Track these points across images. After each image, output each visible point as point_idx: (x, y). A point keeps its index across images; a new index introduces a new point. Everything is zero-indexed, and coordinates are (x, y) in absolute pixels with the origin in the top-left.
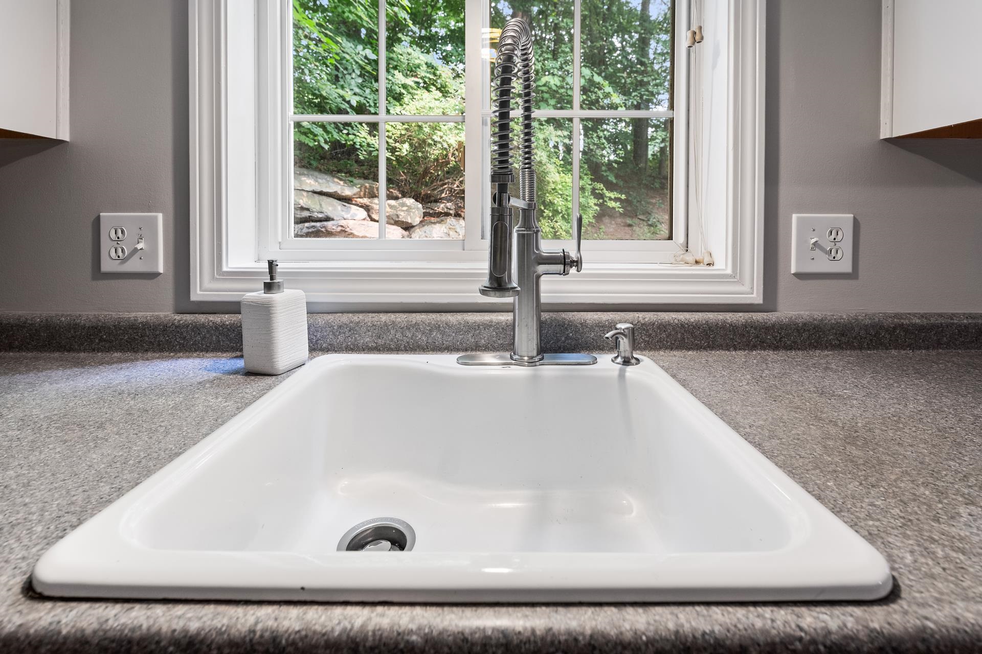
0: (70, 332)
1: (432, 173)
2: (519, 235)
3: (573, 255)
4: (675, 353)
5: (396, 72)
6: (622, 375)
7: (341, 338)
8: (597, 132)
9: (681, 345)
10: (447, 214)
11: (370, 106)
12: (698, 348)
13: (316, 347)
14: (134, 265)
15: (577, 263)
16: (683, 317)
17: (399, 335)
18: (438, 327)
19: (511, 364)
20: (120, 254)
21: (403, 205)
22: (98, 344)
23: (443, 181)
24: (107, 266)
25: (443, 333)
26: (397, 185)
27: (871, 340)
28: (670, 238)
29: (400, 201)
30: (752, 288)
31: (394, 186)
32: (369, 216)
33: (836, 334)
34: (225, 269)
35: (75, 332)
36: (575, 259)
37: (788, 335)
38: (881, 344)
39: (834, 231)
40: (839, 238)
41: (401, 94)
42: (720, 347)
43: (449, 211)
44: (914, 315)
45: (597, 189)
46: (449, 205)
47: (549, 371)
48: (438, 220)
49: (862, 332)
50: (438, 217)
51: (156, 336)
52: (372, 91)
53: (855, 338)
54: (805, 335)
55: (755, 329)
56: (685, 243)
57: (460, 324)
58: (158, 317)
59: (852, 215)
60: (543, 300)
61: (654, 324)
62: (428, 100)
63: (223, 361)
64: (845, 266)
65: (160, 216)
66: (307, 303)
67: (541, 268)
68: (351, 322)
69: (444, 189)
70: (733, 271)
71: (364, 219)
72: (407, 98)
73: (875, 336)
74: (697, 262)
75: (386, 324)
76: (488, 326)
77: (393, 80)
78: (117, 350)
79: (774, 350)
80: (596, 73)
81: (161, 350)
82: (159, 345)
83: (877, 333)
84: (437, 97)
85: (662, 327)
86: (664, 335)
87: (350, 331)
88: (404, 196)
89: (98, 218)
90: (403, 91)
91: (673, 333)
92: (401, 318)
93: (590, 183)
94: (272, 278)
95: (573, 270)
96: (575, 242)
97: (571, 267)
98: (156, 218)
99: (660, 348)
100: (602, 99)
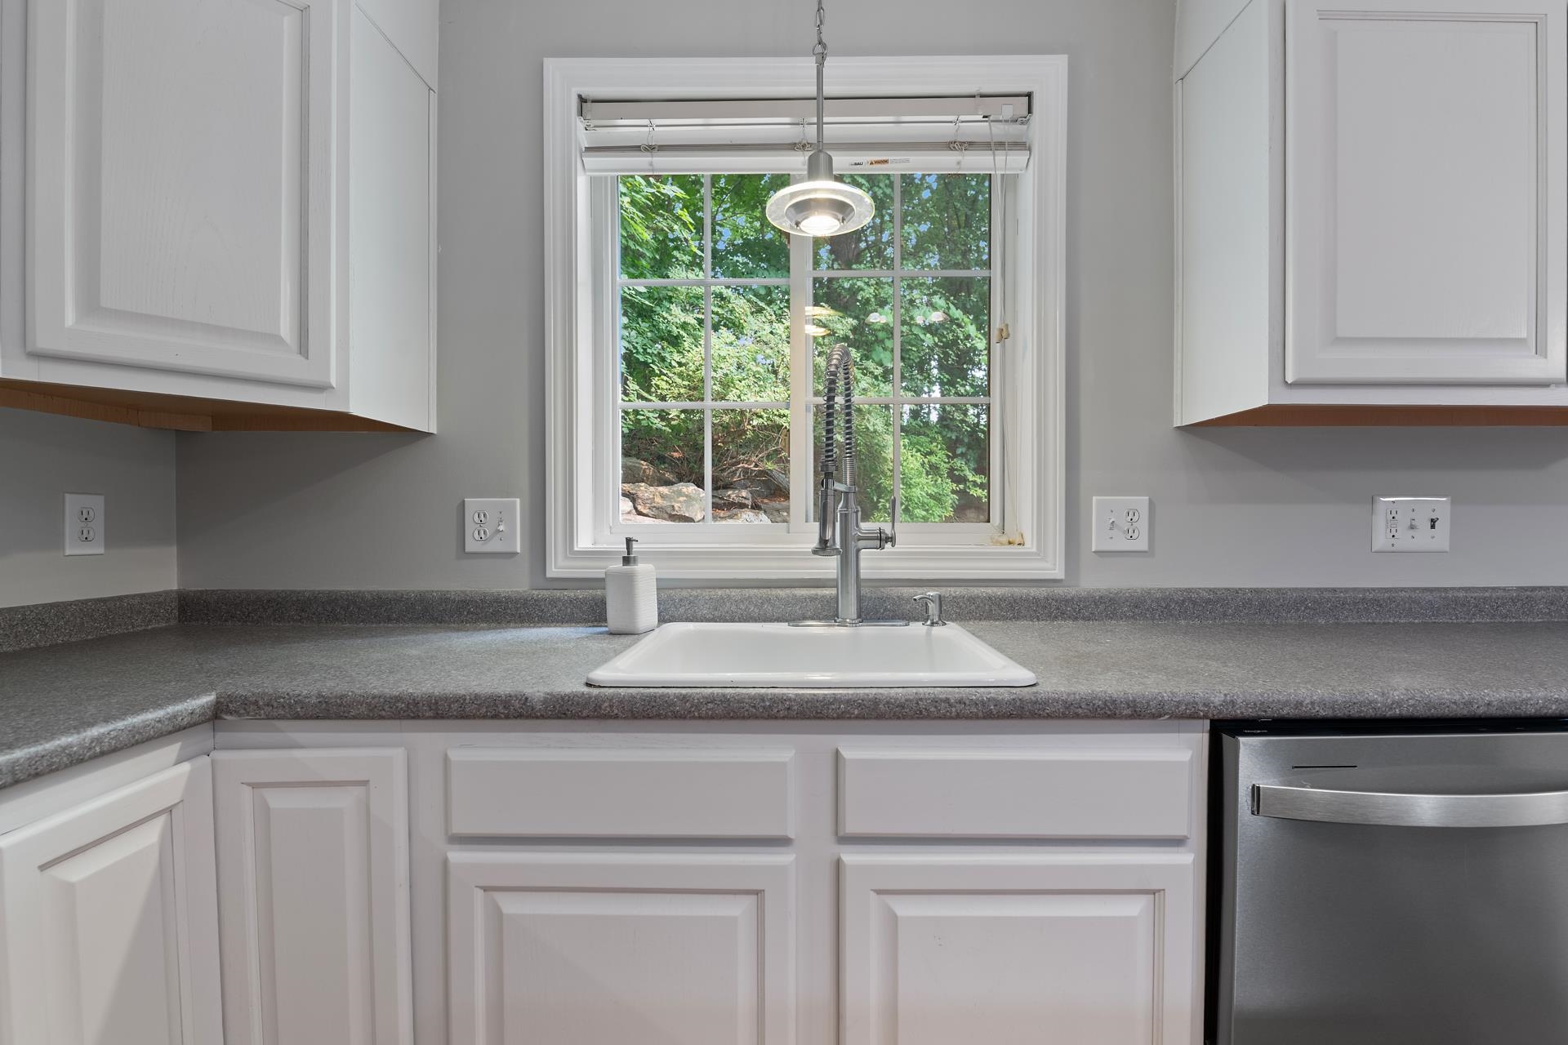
0: (442, 605)
1: (720, 446)
2: (841, 515)
3: (888, 531)
4: (984, 623)
5: (673, 307)
6: (928, 634)
7: (682, 610)
8: (956, 388)
9: (989, 616)
10: (742, 506)
11: (638, 353)
12: (1005, 618)
13: (663, 619)
14: (495, 546)
15: (891, 539)
16: (990, 591)
17: (734, 608)
18: (769, 600)
19: (834, 625)
20: (483, 536)
21: (680, 493)
22: (467, 616)
23: (736, 457)
24: (471, 546)
25: (773, 606)
26: (671, 465)
27: (1162, 612)
28: (989, 521)
29: (675, 487)
30: (1055, 565)
31: (666, 465)
32: (636, 508)
33: (1130, 606)
34: (576, 549)
35: (446, 606)
36: (890, 536)
37: (1086, 607)
38: (1171, 616)
39: (1132, 513)
40: (1135, 519)
41: (678, 337)
42: (1025, 617)
43: (744, 501)
44: (1203, 589)
45: (956, 470)
46: (744, 493)
47: (869, 630)
48: (728, 513)
49: (1154, 605)
50: (728, 510)
51: (517, 609)
52: (639, 333)
53: (1148, 610)
54: (1102, 607)
55: (1056, 601)
56: (1002, 524)
57: (788, 597)
58: (518, 592)
59: (1147, 498)
60: (862, 576)
61: (964, 597)
62: (717, 347)
63: (581, 629)
64: (1142, 544)
65: (518, 500)
66: (658, 580)
67: (861, 543)
68: (691, 596)
69: (737, 470)
70: (1037, 549)
71: (629, 513)
72: (687, 342)
73: (1166, 608)
74: (1010, 543)
75: (722, 598)
76: (813, 599)
77: (670, 318)
78: (483, 621)
79: (1073, 621)
80: (953, 303)
81: (522, 622)
82: (520, 617)
83: (1168, 605)
84: (728, 341)
85: (972, 600)
86: (973, 607)
87: (689, 604)
88: (681, 480)
89: (464, 501)
90: (682, 332)
91: (981, 605)
92: (734, 593)
93: (947, 460)
94: (629, 553)
95: (888, 545)
96: (891, 524)
97: (886, 542)
98: (515, 502)
99: (970, 619)
100: (961, 340)
